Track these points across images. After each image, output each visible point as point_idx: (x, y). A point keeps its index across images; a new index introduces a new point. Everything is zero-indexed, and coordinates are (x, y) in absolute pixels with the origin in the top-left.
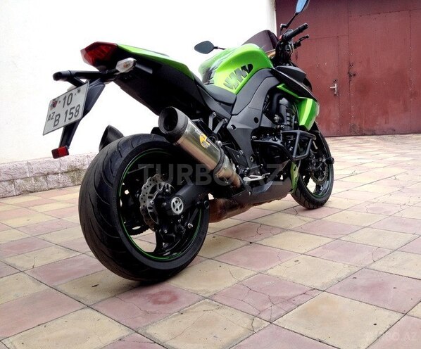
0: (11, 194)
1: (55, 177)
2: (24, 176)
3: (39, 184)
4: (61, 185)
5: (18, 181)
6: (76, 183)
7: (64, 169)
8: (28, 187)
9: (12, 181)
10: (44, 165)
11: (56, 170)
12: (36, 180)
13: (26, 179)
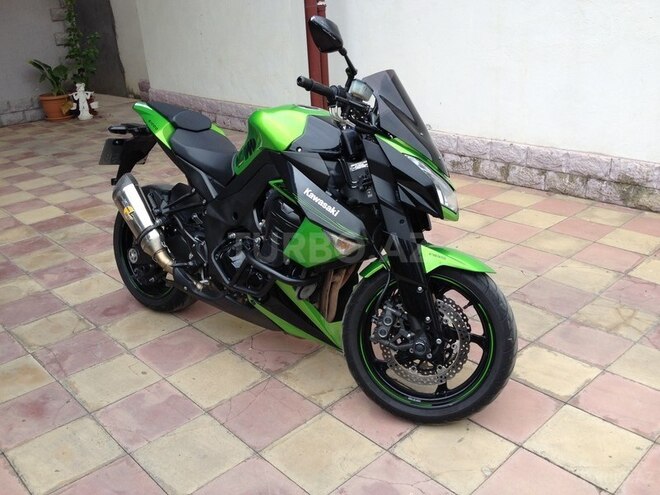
0: (538, 187)
1: (598, 183)
2: (558, 169)
3: (573, 185)
4: (604, 199)
5: (550, 174)
6: (629, 204)
7: (613, 177)
8: (558, 185)
9: (543, 171)
10: (586, 164)
11: (601, 175)
12: (572, 180)
13: (561, 174)
